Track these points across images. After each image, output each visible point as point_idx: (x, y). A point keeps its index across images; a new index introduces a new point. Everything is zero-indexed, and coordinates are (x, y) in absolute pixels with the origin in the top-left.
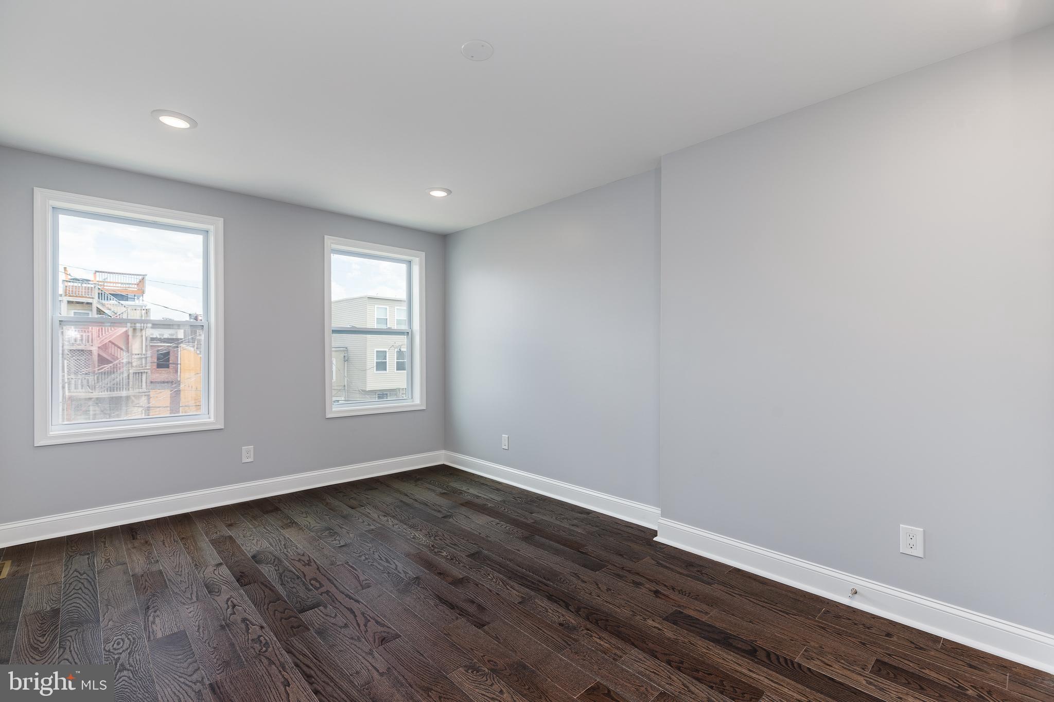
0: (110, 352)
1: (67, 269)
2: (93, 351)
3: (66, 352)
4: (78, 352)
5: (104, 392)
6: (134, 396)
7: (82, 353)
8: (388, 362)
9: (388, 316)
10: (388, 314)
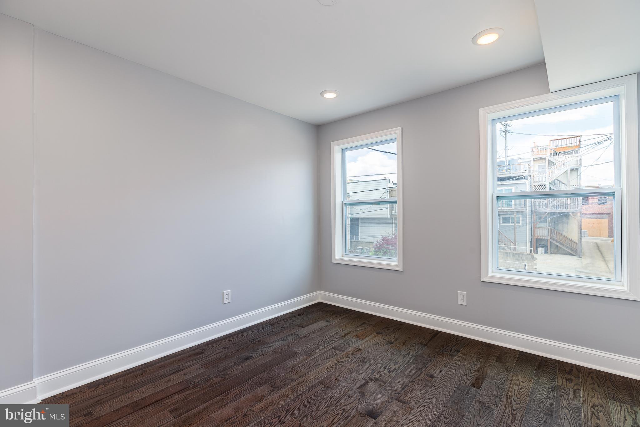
0: (557, 186)
2: (546, 186)
4: (539, 186)
6: (571, 212)
7: (541, 186)
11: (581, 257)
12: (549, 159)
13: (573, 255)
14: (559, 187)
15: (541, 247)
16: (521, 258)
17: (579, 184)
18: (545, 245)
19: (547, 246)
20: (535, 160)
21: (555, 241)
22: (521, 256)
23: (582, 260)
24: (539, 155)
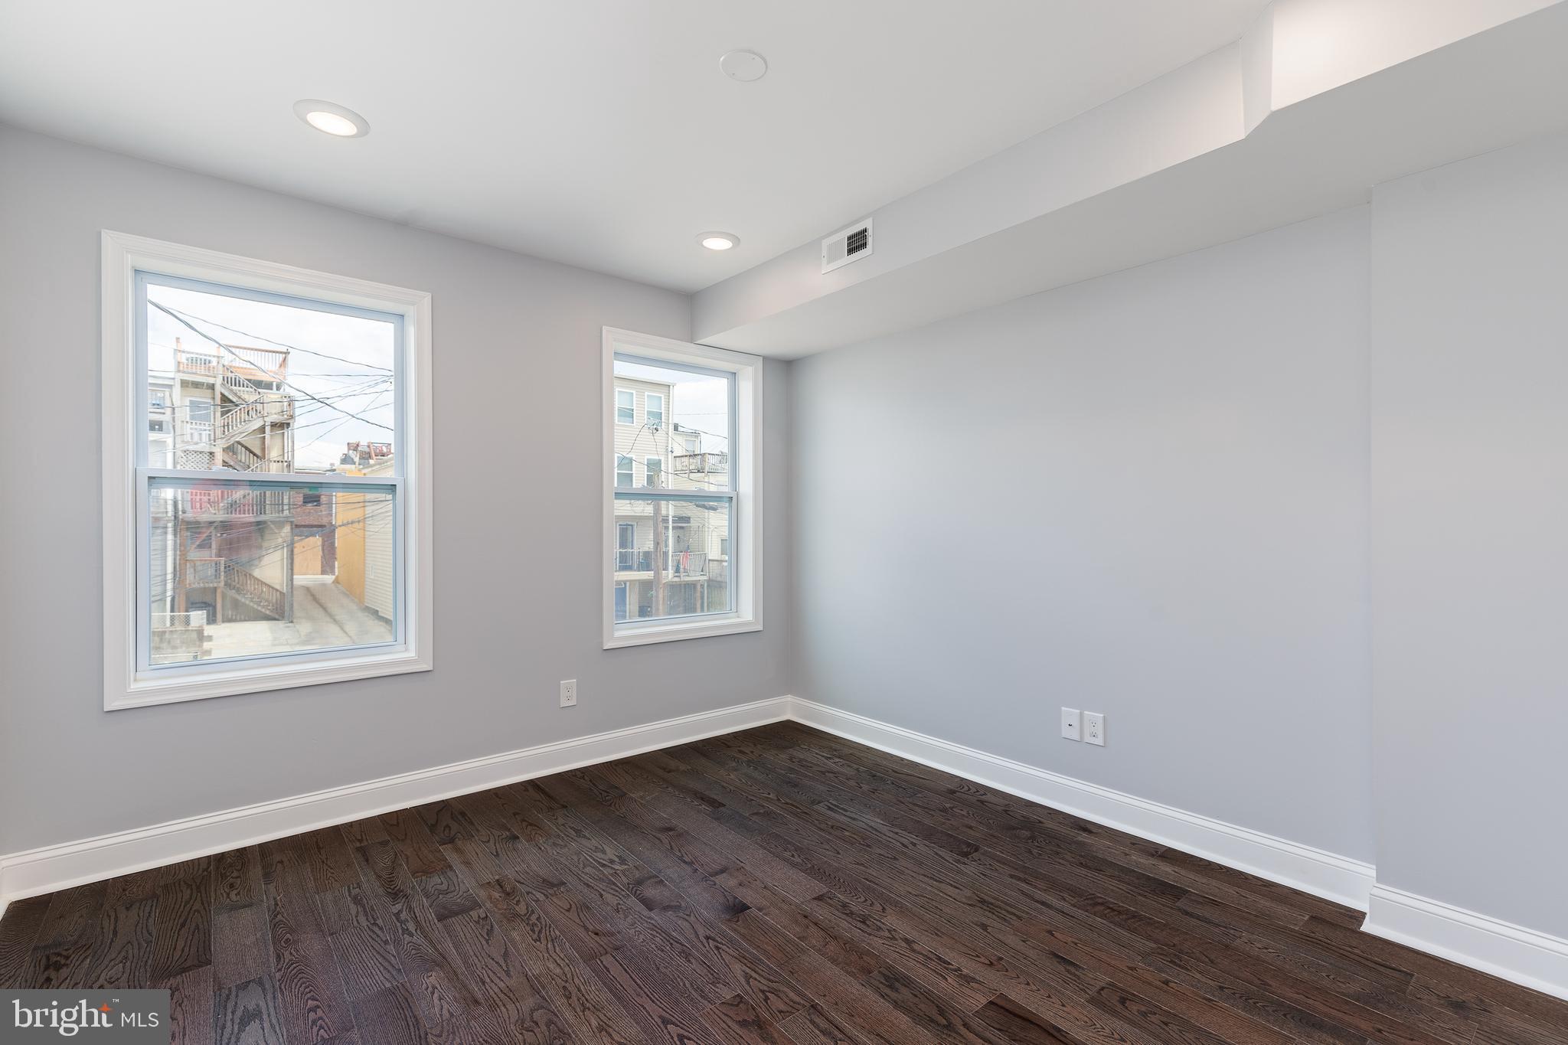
0: (239, 458)
1: (181, 341)
2: (216, 454)
3: (179, 453)
4: (195, 455)
5: (231, 513)
6: (271, 522)
7: (200, 455)
8: (634, 475)
9: (635, 405)
10: (635, 402)
11: (292, 622)
12: (223, 391)
13: (275, 619)
14: (243, 460)
15: (200, 608)
16: (169, 642)
17: (286, 459)
18: (205, 603)
19: (215, 608)
20: (184, 384)
21: (234, 591)
22: (167, 636)
23: (295, 627)
24: (195, 373)
